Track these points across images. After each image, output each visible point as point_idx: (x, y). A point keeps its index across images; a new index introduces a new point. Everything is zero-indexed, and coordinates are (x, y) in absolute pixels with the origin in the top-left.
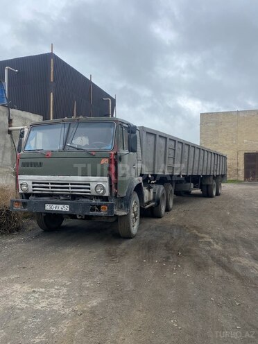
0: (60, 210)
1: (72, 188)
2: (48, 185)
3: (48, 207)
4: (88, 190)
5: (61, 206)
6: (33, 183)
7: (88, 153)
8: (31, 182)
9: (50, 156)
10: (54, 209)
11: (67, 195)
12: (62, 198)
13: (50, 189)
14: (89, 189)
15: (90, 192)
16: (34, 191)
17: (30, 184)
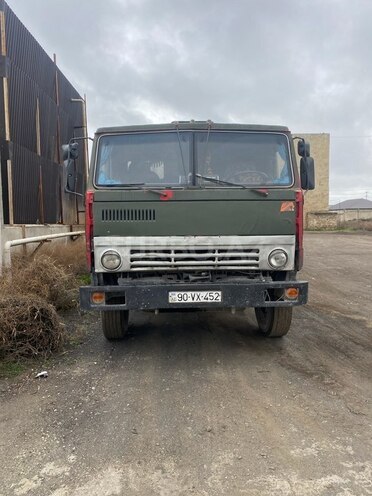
0: (202, 300)
1: (221, 259)
2: (168, 255)
3: (175, 297)
4: (254, 262)
5: (203, 294)
6: (133, 252)
7: (253, 191)
8: (129, 249)
9: (170, 197)
10: (190, 300)
11: (200, 272)
12: (192, 278)
13: (173, 263)
14: (257, 259)
15: (257, 265)
16: (132, 267)
17: (126, 254)
